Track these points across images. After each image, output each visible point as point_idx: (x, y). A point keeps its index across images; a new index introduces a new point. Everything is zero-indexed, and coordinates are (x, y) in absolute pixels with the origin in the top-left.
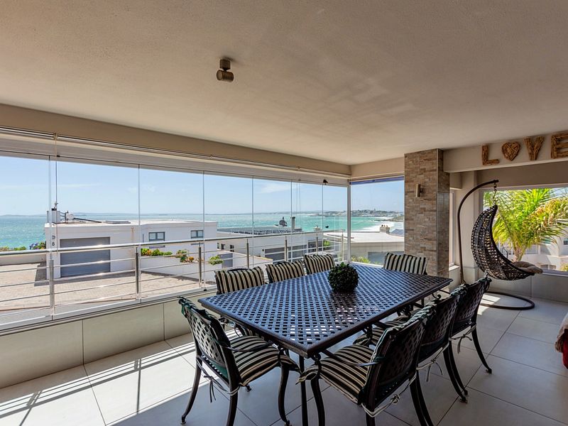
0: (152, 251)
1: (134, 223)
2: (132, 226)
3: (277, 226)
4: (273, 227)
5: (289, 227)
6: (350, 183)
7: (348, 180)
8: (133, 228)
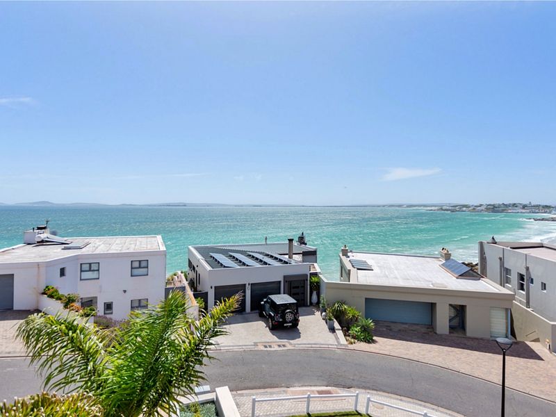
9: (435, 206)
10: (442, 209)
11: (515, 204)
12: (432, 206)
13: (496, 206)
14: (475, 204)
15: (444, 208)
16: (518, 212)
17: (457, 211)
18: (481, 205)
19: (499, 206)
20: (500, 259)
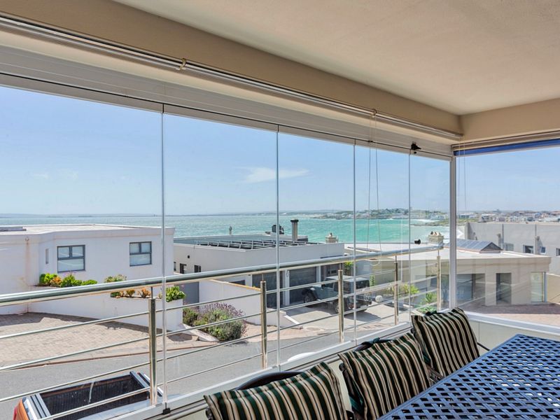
0: (62, 277)
1: (32, 230)
2: (27, 236)
3: (269, 233)
4: (261, 236)
5: (288, 234)
6: (456, 151)
7: (453, 147)
8: (28, 239)
9: (318, 213)
10: (327, 217)
11: (397, 210)
12: (314, 213)
13: (381, 212)
14: (361, 211)
15: (329, 215)
16: (401, 218)
17: (342, 218)
18: (366, 211)
19: (383, 212)
20: (499, 236)
